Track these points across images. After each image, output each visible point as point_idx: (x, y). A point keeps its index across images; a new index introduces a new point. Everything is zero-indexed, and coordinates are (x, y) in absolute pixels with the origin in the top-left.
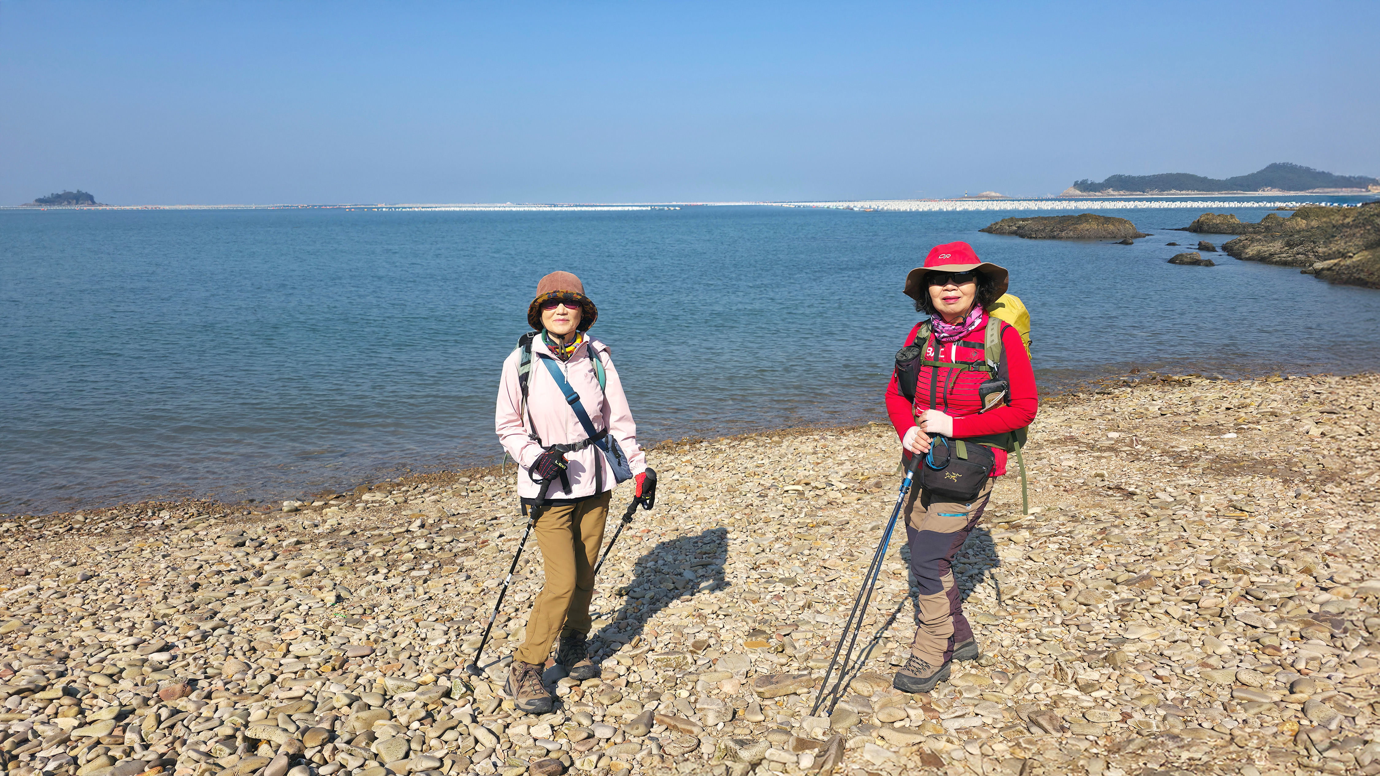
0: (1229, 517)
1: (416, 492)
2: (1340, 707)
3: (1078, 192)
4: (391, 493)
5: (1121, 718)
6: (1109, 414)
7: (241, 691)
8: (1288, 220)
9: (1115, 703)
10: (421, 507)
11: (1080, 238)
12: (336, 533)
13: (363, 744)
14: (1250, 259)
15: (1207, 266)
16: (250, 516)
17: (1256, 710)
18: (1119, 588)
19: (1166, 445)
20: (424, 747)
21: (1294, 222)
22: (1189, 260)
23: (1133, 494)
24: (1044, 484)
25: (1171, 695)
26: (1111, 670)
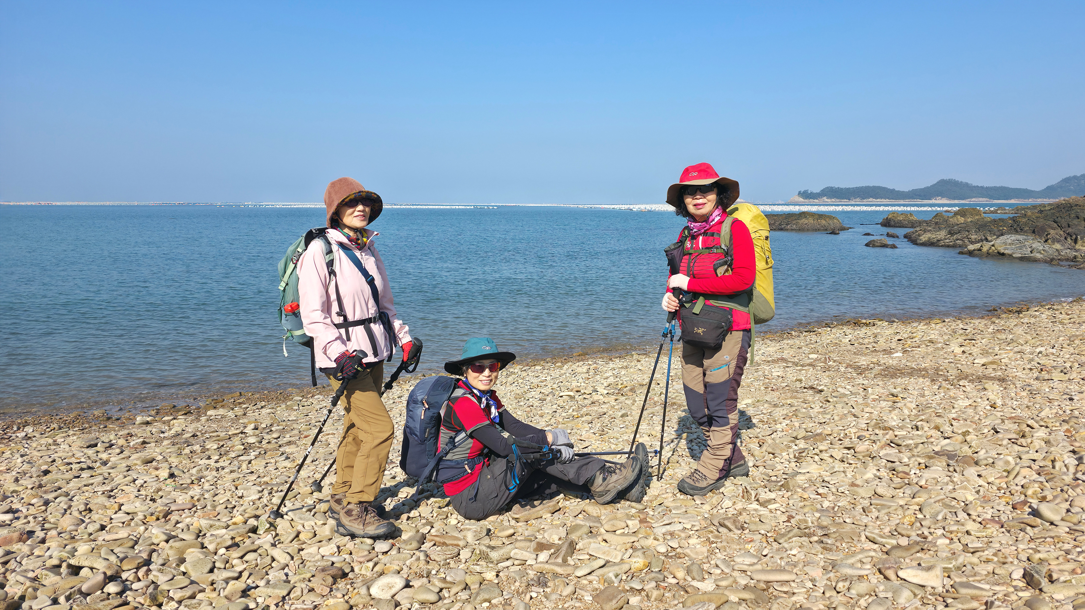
0: (888, 401)
1: (255, 408)
2: (946, 506)
3: (801, 200)
4: (233, 409)
5: (787, 519)
6: (812, 344)
7: (73, 538)
8: (952, 217)
9: (784, 510)
10: (257, 418)
11: (801, 230)
12: (179, 436)
13: (174, 565)
14: (924, 244)
15: (892, 248)
16: (105, 429)
17: (886, 511)
18: (797, 442)
19: (851, 361)
20: (227, 565)
21: (955, 219)
22: (879, 244)
23: (821, 391)
24: (757, 387)
25: (826, 504)
26: (785, 492)
